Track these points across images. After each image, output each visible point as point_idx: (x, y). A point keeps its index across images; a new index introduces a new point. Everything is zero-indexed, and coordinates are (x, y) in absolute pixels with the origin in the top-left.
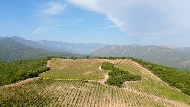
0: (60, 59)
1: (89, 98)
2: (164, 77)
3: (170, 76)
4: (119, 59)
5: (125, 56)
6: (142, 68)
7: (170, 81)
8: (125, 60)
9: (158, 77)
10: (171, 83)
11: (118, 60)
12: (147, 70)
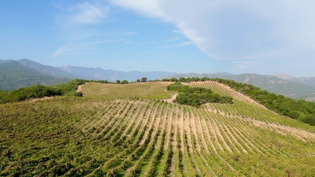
0: (98, 84)
1: (147, 110)
2: (270, 103)
3: (280, 102)
4: (196, 81)
5: (207, 77)
6: (235, 92)
7: (280, 108)
8: (207, 82)
9: (260, 103)
10: (281, 110)
11: (195, 83)
12: (242, 95)
